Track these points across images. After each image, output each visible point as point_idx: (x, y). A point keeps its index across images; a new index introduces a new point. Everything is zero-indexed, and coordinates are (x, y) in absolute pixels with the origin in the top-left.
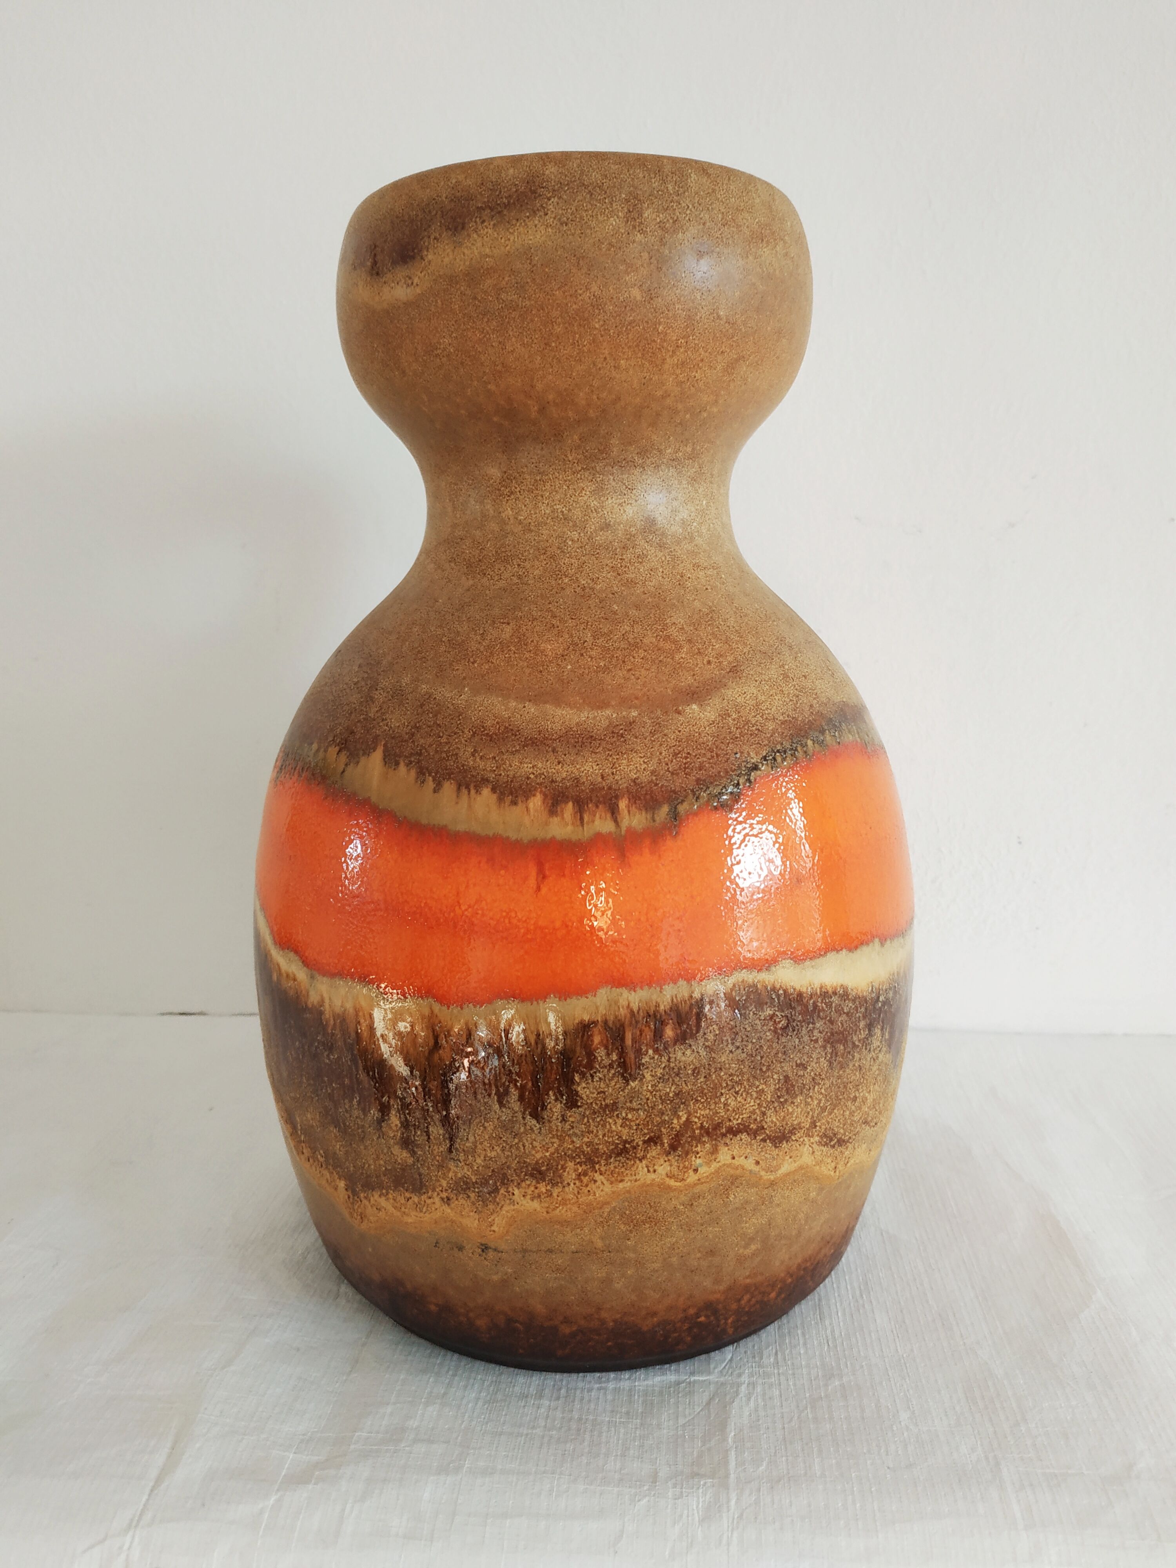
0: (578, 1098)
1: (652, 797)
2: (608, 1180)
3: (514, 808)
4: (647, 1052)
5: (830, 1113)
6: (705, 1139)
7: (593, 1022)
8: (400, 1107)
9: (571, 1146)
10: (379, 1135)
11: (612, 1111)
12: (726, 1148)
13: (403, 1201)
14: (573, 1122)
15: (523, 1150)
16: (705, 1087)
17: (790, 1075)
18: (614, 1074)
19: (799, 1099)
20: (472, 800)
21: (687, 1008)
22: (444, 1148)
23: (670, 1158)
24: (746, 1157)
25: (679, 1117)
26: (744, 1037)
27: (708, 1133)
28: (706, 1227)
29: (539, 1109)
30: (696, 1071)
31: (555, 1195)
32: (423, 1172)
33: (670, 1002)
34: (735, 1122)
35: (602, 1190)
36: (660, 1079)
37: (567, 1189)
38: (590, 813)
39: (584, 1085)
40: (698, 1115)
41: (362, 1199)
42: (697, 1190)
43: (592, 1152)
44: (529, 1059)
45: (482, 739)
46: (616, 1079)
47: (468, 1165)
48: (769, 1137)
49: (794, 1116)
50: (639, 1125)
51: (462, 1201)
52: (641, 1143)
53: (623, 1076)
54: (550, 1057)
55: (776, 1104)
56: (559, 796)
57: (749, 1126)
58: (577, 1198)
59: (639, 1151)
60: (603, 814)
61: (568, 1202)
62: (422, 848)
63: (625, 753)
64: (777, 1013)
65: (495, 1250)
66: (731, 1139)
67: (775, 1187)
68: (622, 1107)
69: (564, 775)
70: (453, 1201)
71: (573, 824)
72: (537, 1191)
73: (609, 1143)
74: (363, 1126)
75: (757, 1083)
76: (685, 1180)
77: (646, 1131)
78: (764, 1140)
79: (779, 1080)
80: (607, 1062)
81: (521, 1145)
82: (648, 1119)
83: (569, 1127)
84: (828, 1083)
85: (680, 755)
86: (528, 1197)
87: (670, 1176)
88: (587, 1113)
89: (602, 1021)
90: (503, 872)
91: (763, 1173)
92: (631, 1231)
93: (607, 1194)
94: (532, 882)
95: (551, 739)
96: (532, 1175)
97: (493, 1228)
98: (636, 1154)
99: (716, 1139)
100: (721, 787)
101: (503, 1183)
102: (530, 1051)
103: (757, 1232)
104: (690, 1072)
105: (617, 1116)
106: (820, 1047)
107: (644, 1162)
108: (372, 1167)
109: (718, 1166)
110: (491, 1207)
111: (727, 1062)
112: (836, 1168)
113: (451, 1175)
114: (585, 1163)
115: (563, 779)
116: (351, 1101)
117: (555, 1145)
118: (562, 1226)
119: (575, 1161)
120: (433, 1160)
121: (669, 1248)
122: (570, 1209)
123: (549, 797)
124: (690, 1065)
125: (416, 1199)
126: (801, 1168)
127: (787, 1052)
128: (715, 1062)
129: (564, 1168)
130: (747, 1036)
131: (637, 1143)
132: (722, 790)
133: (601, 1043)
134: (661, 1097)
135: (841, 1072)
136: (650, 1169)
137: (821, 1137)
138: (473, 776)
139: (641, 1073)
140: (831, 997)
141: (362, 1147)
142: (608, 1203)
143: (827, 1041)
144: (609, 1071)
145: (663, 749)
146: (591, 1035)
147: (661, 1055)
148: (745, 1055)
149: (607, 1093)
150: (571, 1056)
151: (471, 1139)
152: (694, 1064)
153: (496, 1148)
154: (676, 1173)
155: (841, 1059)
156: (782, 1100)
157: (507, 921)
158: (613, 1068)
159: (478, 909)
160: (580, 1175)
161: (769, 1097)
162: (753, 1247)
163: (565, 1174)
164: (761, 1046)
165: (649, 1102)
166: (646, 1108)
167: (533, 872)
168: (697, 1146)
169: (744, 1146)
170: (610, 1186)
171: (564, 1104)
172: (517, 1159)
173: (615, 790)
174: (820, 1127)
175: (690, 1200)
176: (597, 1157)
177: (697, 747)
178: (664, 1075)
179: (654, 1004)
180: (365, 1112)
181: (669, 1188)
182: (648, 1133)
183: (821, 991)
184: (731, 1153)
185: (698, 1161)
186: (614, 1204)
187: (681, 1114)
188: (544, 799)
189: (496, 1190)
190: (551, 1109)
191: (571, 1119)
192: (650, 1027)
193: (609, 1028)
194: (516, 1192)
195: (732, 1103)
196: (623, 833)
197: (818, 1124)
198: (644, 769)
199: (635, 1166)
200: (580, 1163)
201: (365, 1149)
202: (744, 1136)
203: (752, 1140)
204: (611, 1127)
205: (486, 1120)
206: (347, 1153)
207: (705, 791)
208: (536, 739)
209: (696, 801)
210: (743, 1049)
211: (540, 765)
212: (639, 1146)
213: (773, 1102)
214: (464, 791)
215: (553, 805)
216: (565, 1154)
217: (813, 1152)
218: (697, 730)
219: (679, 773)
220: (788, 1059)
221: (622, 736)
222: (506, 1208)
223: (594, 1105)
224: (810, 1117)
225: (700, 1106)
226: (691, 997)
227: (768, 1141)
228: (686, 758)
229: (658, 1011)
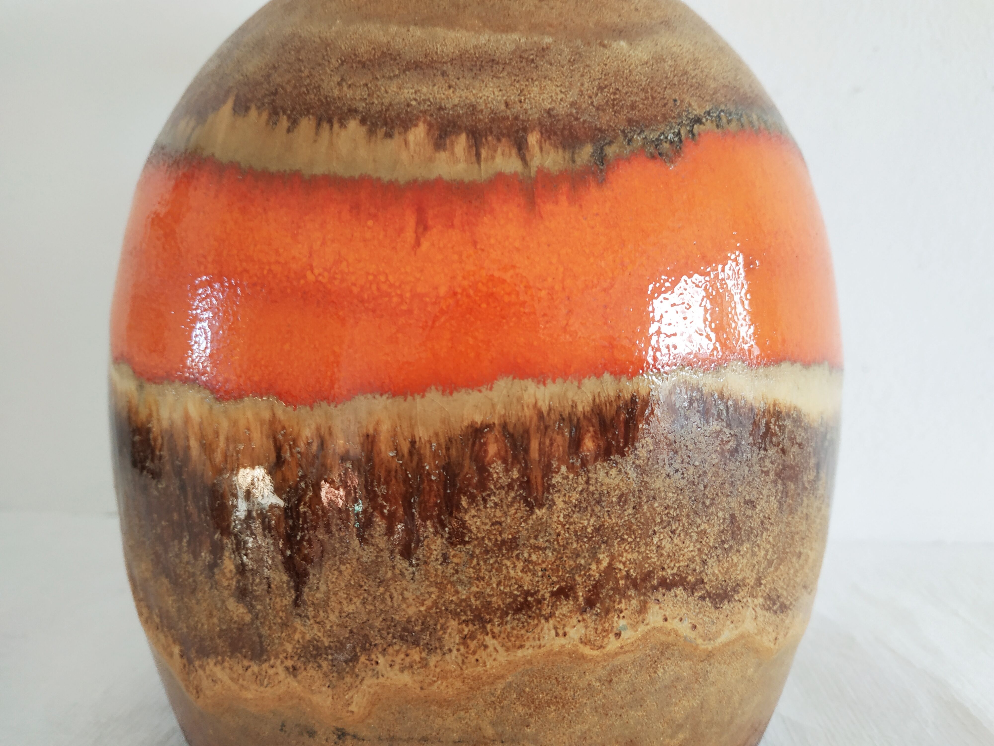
0: (465, 531)
1: (571, 133)
2: (503, 646)
3: (389, 141)
4: (559, 468)
5: (776, 569)
6: (632, 592)
7: (488, 426)
8: (234, 547)
9: (454, 598)
10: (212, 584)
11: (510, 549)
12: (657, 607)
13: (241, 671)
14: (457, 564)
15: (390, 604)
16: (633, 521)
17: (737, 514)
18: (514, 498)
19: (746, 546)
20: (335, 135)
21: (613, 412)
22: (288, 600)
23: (585, 617)
24: (681, 620)
25: (599, 562)
26: (685, 457)
27: (635, 586)
28: (627, 711)
29: (413, 545)
30: (623, 499)
31: (432, 664)
32: (263, 633)
33: (591, 402)
34: (670, 571)
35: (495, 660)
36: (575, 507)
37: (447, 657)
38: (489, 148)
39: (473, 512)
40: (624, 559)
41: (198, 668)
42: (618, 661)
43: (483, 606)
44: (400, 476)
45: (352, 67)
46: (516, 505)
47: (319, 623)
48: (709, 594)
49: (739, 568)
50: (545, 570)
51: (312, 672)
52: (547, 595)
53: (526, 501)
54: (429, 474)
55: (719, 551)
56: (448, 126)
57: (686, 577)
58: (461, 669)
59: (545, 607)
60: (507, 150)
61: (449, 675)
62: (268, 200)
63: (537, 80)
64: (725, 430)
65: (355, 737)
66: (664, 595)
67: (712, 661)
68: (524, 545)
69: (456, 101)
70: (300, 671)
71: (466, 161)
72: (408, 660)
73: (506, 594)
74: (193, 575)
75: (699, 521)
76: (604, 648)
77: (555, 579)
78: (702, 598)
79: (724, 519)
80: (505, 481)
81: (387, 596)
82: (558, 562)
83: (452, 571)
84: (776, 529)
85: (606, 90)
86: (397, 667)
87: (585, 641)
88: (477, 551)
89: (500, 425)
90: (370, 223)
91: (700, 641)
92: (531, 715)
93: (501, 665)
94: (409, 235)
95: (441, 62)
96: (402, 638)
97: (350, 708)
98: (540, 611)
99: (644, 594)
100: (659, 133)
101: (364, 649)
102: (401, 465)
103: (687, 718)
104: (614, 499)
105: (517, 556)
106: (771, 482)
107: (551, 621)
108: (206, 627)
109: (646, 630)
110: (348, 679)
111: (662, 489)
112: (776, 639)
113: (297, 636)
114: (473, 621)
115: (455, 106)
116: (180, 542)
117: (433, 596)
118: (441, 706)
119: (459, 619)
120: (275, 617)
121: (580, 737)
122: (452, 685)
123: (435, 128)
124: (615, 490)
125: (255, 668)
126: (742, 636)
127: (735, 484)
128: (647, 488)
129: (444, 628)
130: (689, 457)
131: (543, 595)
132: (660, 136)
133: (498, 454)
134: (575, 532)
135: (790, 519)
136: (559, 631)
137: (765, 599)
138: (338, 108)
139: (550, 497)
140: (785, 420)
141: (194, 601)
142: (502, 677)
143: (778, 475)
144: (507, 493)
145: (586, 80)
146: (485, 444)
147: (577, 475)
148: (684, 482)
149: (504, 524)
150: (457, 472)
151: (323, 588)
152: (620, 489)
153: (355, 600)
154: (592, 638)
155: (790, 501)
156: (726, 546)
157: (374, 287)
158: (513, 489)
159: (335, 273)
160: (465, 638)
161: (712, 540)
162: (681, 736)
163: (446, 636)
164: (705, 472)
165: (560, 538)
166: (556, 547)
167: (411, 221)
168: (620, 602)
169: (680, 604)
170: (506, 654)
171: (447, 540)
172: (383, 616)
173: (523, 121)
174: (765, 586)
175: (609, 674)
176: (489, 614)
177: (627, 84)
178: (580, 502)
179: (570, 403)
180: (196, 556)
181: (583, 658)
182: (558, 582)
183: (774, 409)
184: (664, 613)
185: (622, 622)
186: (510, 679)
187: (601, 556)
188: (429, 130)
189: (355, 658)
190: (428, 546)
191: (455, 560)
192: (563, 435)
193: (509, 434)
194: (381, 660)
195: (667, 545)
196: (533, 174)
197: (763, 582)
198: (561, 100)
199: (540, 628)
200: (466, 622)
201: (197, 604)
202: (679, 591)
203: (689, 597)
204: (508, 572)
205: (342, 562)
206: (179, 610)
207: (639, 134)
208: (422, 62)
209: (628, 144)
210: (683, 474)
211: (425, 90)
212: (545, 599)
213: (716, 548)
214: (326, 126)
215: (440, 137)
216: (446, 609)
217: (756, 617)
218: (627, 67)
219: (605, 109)
220: (735, 492)
221: (532, 61)
222: (367, 682)
223: (486, 542)
224: (755, 571)
225: (627, 548)
226: (619, 397)
227: (707, 599)
228: (615, 94)
229: (575, 414)
